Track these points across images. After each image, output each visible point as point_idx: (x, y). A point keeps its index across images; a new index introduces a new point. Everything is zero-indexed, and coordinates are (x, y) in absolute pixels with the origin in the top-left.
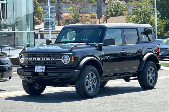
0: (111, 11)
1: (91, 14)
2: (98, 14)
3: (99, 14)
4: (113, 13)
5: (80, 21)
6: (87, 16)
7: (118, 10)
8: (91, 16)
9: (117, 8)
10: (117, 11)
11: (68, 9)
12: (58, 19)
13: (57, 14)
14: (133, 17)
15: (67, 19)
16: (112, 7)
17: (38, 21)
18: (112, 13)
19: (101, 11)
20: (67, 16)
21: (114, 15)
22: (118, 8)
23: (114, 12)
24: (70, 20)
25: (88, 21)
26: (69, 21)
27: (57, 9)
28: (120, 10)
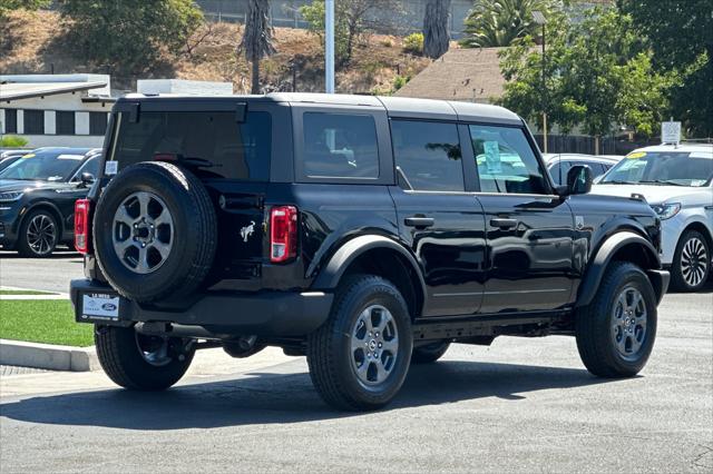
0: (486, 25)
1: (406, 35)
2: (429, 36)
3: (435, 36)
4: (494, 35)
5: (355, 63)
6: (388, 45)
7: (517, 22)
8: (405, 46)
9: (518, 13)
10: (513, 28)
11: (304, 11)
12: (254, 50)
13: (251, 30)
14: (531, 50)
15: (299, 52)
16: (496, 10)
17: (171, 57)
18: (492, 35)
19: (445, 23)
20: (299, 39)
21: (499, 42)
22: (522, 15)
23: (499, 29)
24: (310, 58)
25: (388, 66)
26: (304, 64)
27: (250, 7)
28: (527, 24)
